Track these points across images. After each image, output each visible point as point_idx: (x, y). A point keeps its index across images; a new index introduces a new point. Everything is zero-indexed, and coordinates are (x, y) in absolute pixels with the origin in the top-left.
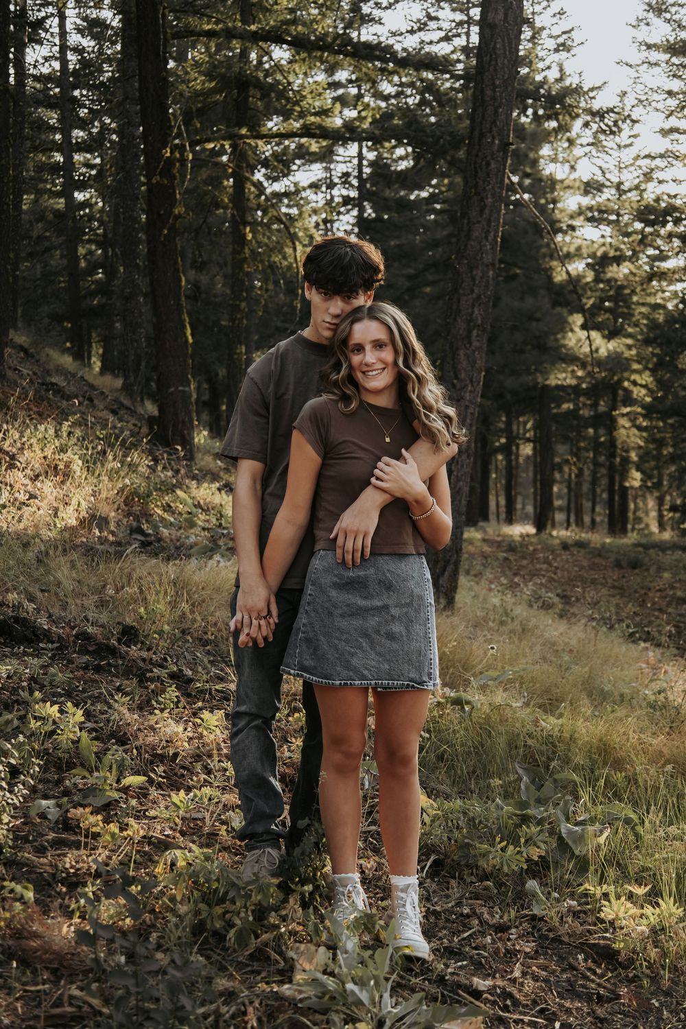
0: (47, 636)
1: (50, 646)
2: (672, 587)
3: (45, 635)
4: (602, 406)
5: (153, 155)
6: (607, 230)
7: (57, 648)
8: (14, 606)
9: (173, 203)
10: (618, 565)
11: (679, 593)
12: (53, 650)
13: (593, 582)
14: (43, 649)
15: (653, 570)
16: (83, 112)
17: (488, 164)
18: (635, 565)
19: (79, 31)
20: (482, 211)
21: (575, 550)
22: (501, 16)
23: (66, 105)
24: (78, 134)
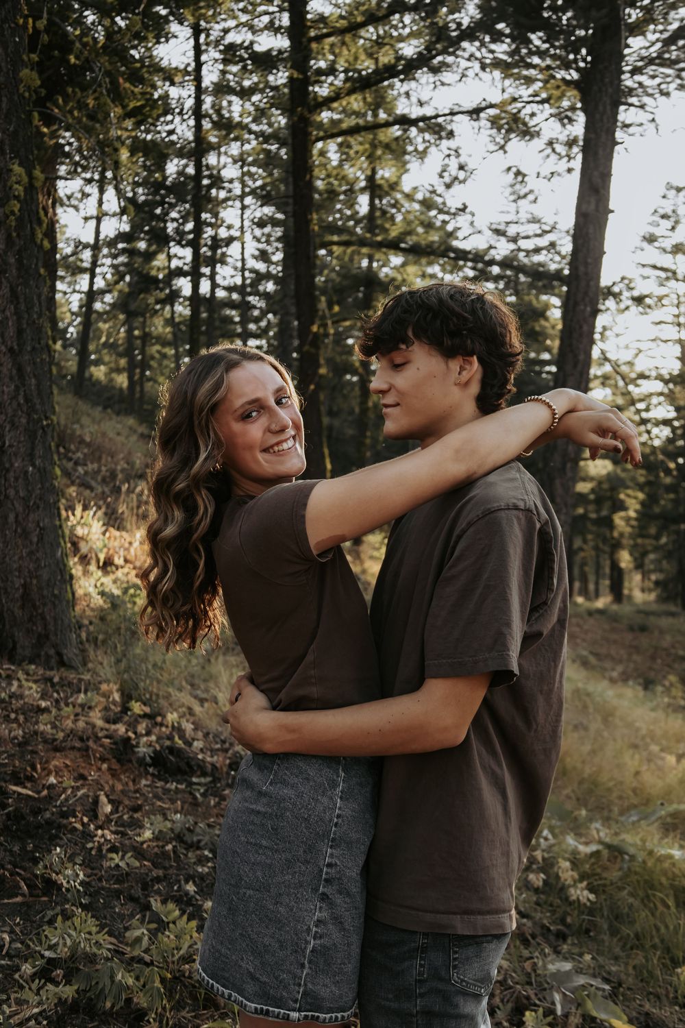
0: (201, 769)
1: (203, 780)
2: (673, 647)
3: (199, 766)
4: (604, 513)
5: (304, 331)
6: (608, 391)
7: (211, 782)
8: (173, 726)
9: (318, 366)
10: (631, 629)
11: (681, 653)
12: (205, 784)
13: (615, 642)
14: (195, 784)
15: (656, 633)
16: (256, 313)
17: (581, 327)
18: (643, 629)
19: (254, 257)
20: (575, 365)
21: (597, 616)
22: (593, 206)
23: (244, 307)
24: (252, 327)
